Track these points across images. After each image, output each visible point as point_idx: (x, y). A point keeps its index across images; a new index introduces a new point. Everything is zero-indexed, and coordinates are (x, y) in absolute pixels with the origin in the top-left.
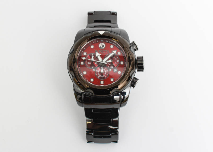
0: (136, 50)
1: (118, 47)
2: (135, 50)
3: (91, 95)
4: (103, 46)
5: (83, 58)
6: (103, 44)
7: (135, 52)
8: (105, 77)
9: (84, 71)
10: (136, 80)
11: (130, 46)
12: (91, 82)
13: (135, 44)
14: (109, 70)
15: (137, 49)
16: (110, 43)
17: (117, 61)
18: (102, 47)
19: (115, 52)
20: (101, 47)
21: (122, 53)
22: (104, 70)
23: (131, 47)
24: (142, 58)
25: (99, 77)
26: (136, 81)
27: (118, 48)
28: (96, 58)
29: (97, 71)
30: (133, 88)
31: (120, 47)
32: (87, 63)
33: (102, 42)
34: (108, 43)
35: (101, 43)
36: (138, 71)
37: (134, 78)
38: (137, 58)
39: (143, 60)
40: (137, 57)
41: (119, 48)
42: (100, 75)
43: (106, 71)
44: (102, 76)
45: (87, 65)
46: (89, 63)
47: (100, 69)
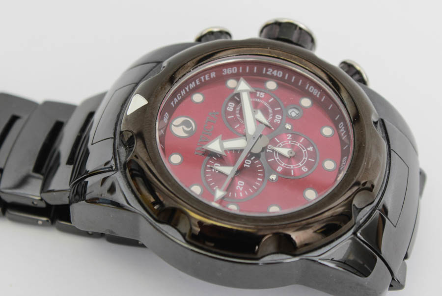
4: (186, 123)
6: (178, 121)
16: (183, 97)
17: (259, 98)
18: (188, 129)
20: (186, 132)
22: (284, 147)
25: (305, 169)
29: (279, 169)
32: (238, 194)
33: (169, 123)
34: (180, 102)
35: (173, 126)
42: (299, 165)
43: (288, 140)
44: (305, 160)
45: (244, 194)
46: (241, 186)
47: (276, 157)
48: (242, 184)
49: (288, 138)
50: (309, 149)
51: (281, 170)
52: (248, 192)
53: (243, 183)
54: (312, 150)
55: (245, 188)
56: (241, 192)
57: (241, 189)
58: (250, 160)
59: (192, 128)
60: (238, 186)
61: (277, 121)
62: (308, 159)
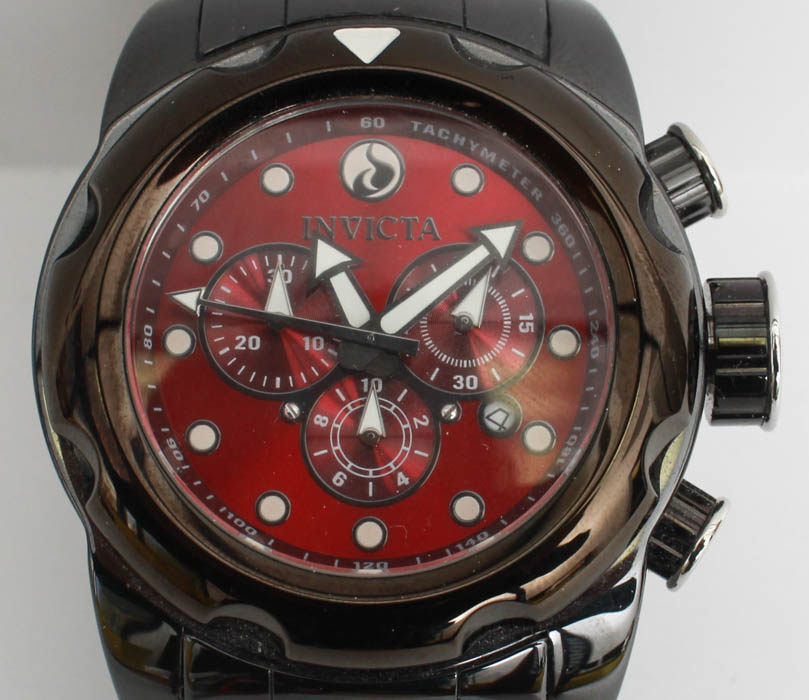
0: (706, 209)
1: (524, 181)
2: (690, 214)
3: (262, 658)
4: (383, 174)
5: (189, 299)
6: (386, 154)
7: (690, 230)
8: (403, 480)
9: (200, 417)
10: (696, 515)
11: (647, 178)
12: (264, 529)
13: (691, 155)
14: (435, 416)
15: (712, 202)
16: (450, 144)
17: (514, 321)
18: (367, 183)
19: (501, 238)
20: (359, 180)
21: (570, 242)
22: (387, 417)
23: (657, 189)
24: (759, 290)
25: (339, 480)
26: (702, 528)
27: (526, 193)
28: (312, 290)
29: (320, 420)
30: (672, 585)
31: (545, 188)
32: (222, 345)
33: (372, 135)
34: (436, 140)
35: (365, 146)
36: (717, 417)
37: (685, 491)
38: (707, 294)
39: (764, 319)
40: (713, 284)
41: (536, 193)
42: (346, 464)
43: (412, 423)
44: (367, 473)
45: (228, 356)
46: (246, 345)
47: (353, 406)
48: (254, 345)
49: (415, 420)
50: (401, 475)
51: (319, 426)
52: (236, 366)
53: (258, 347)
54: (400, 483)
55: (245, 356)
56: (232, 348)
57: (238, 347)
58: (326, 347)
59: (376, 192)
60: (244, 338)
61: (460, 382)
62: (372, 480)
